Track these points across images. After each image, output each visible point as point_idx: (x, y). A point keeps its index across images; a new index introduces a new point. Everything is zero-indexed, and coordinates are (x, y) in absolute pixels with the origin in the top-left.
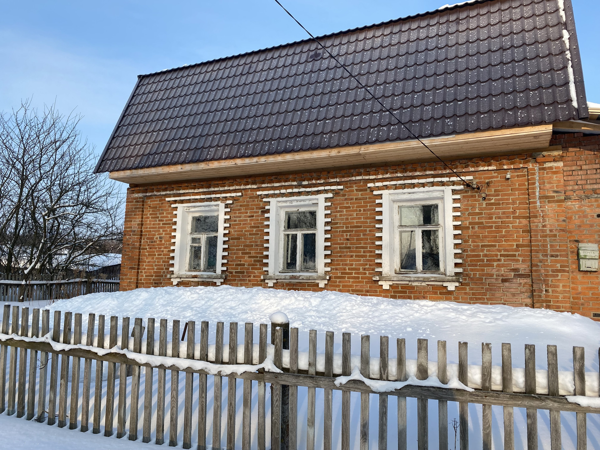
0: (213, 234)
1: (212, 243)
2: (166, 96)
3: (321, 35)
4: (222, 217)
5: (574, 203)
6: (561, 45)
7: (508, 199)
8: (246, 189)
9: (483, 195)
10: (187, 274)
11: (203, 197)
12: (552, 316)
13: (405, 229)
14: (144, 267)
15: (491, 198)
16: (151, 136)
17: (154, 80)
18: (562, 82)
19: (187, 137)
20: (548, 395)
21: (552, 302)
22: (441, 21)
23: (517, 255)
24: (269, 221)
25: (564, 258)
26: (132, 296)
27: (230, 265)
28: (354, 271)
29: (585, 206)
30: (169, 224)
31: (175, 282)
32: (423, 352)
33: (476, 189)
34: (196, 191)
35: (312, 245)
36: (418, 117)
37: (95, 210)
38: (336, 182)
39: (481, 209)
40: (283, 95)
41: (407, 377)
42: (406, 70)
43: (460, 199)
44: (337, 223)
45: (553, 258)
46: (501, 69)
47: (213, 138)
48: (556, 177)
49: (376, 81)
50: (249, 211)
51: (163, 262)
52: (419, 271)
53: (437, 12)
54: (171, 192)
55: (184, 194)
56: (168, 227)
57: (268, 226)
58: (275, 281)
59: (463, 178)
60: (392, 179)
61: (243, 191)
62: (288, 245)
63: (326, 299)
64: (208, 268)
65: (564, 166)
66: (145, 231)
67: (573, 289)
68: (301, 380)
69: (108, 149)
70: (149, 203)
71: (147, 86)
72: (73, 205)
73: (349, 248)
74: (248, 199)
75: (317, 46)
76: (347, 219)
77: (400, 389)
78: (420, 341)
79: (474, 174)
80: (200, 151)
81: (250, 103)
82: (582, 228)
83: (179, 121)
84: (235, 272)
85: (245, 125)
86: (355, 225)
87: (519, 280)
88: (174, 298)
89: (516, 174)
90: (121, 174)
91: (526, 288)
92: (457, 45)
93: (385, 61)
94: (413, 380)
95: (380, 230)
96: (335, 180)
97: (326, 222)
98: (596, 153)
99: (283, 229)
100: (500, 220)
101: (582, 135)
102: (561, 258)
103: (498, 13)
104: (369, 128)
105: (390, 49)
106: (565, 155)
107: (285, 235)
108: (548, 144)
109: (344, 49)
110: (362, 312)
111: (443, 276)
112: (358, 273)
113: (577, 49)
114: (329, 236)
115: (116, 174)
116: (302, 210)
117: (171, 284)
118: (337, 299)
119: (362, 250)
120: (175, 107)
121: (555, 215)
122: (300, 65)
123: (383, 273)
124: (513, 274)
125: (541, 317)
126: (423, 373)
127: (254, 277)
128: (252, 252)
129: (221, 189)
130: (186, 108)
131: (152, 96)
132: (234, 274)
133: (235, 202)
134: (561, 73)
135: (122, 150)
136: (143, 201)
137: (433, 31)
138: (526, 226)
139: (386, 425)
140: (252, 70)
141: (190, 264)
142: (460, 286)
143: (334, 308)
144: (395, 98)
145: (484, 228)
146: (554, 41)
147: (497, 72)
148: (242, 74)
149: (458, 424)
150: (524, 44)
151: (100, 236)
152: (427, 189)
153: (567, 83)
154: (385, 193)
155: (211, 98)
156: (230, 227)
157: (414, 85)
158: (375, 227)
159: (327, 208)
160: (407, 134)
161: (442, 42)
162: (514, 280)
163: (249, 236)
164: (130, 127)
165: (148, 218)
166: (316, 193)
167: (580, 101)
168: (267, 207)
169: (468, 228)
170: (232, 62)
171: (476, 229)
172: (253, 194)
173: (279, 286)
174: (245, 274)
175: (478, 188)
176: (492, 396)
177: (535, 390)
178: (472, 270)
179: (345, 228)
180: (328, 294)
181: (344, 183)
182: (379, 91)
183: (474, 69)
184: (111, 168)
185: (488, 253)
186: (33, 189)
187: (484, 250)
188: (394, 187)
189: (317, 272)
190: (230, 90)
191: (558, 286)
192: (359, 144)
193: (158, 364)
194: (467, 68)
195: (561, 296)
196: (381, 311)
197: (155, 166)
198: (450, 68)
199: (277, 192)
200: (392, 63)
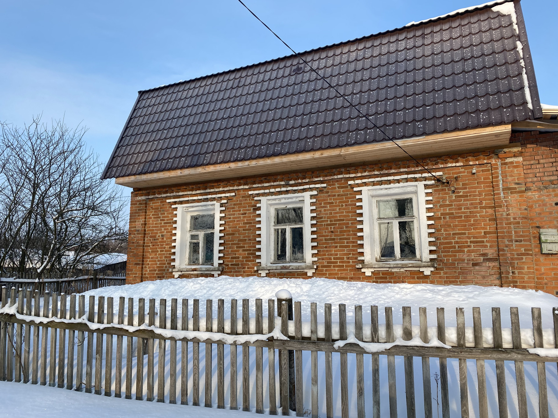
0: (209, 231)
1: (209, 240)
2: (165, 109)
3: (302, 51)
4: (218, 216)
5: (534, 193)
6: (516, 54)
7: (475, 192)
8: (239, 189)
9: (453, 189)
10: (187, 267)
11: (200, 197)
12: (518, 294)
13: (383, 221)
14: (148, 262)
15: (460, 191)
16: (152, 144)
17: (153, 95)
18: (518, 87)
19: (185, 145)
20: (513, 349)
21: (518, 282)
22: (409, 37)
23: (485, 242)
24: (260, 217)
25: (527, 243)
26: (140, 288)
27: (226, 258)
28: (339, 261)
29: (543, 196)
30: (170, 223)
31: (176, 275)
32: (407, 317)
33: (446, 184)
34: (194, 193)
35: (300, 238)
36: (392, 122)
37: (100, 213)
38: (320, 180)
39: (451, 201)
40: (270, 105)
41: (395, 339)
42: (379, 80)
43: (431, 193)
44: (322, 218)
45: (517, 243)
46: (463, 77)
47: (209, 146)
48: (517, 171)
49: (353, 90)
50: (242, 209)
51: (165, 257)
52: (398, 259)
53: (405, 28)
54: (172, 195)
55: (183, 196)
56: (169, 226)
57: (259, 222)
58: (267, 272)
59: (434, 174)
60: (370, 177)
61: (236, 192)
62: (278, 238)
63: (316, 285)
64: (206, 262)
65: (524, 160)
66: (148, 230)
67: (537, 270)
68: (305, 345)
69: (113, 158)
70: (151, 204)
71: (147, 101)
72: (80, 209)
73: (334, 239)
74: (241, 198)
75: (299, 61)
76: (331, 213)
77: (389, 349)
78: (404, 309)
79: (443, 170)
80: (197, 157)
81: (240, 114)
82: (542, 215)
83: (177, 130)
84: (231, 264)
85: (237, 133)
86: (338, 218)
87: (488, 264)
88: (178, 289)
89: (481, 169)
90: (126, 179)
91: (494, 270)
92: (424, 57)
93: (360, 72)
94: (400, 342)
95: (361, 222)
96: (319, 179)
97: (312, 217)
98: (551, 148)
99: (273, 224)
100: (468, 210)
101: (538, 133)
102: (525, 243)
103: (458, 28)
104: (348, 132)
105: (364, 62)
106: (523, 150)
107: (275, 230)
108: (508, 142)
109: (323, 63)
110: (349, 295)
111: (420, 262)
112: (342, 262)
113: (530, 57)
114: (315, 229)
115: (121, 180)
116: (289, 206)
117: (173, 277)
118: (325, 285)
119: (345, 241)
120: (173, 118)
121: (517, 205)
122: (284, 79)
123: (365, 261)
124: (482, 258)
125: (508, 295)
126: (408, 335)
127: (248, 268)
128: (245, 245)
129: (217, 190)
130: (183, 119)
131: (152, 110)
132: (230, 266)
133: (229, 201)
134: (517, 79)
135: (127, 158)
136: (146, 203)
137: (402, 45)
138: (492, 215)
139: (378, 380)
140: (241, 84)
141: (189, 259)
142: (435, 271)
143: (324, 293)
144: (371, 105)
145: (455, 218)
146: (509, 51)
147: (460, 80)
148: (232, 88)
149: (439, 377)
150: (483, 54)
151: (105, 237)
152: (401, 184)
153: (522, 88)
154: (364, 189)
155: (206, 109)
156: (225, 224)
157: (387, 93)
158: (356, 220)
159: (312, 204)
160: (382, 136)
161: (410, 54)
162: (484, 264)
163: (242, 232)
164: (133, 138)
165: (151, 218)
166: (302, 191)
167: (534, 103)
168: (258, 205)
169: (440, 218)
170: (223, 77)
171: (448, 219)
172: (245, 193)
173: (271, 276)
174: (240, 266)
175: (448, 183)
176: (466, 352)
177: (502, 345)
178: (445, 256)
179: (329, 221)
180: (317, 281)
181: (327, 181)
182: (356, 100)
183: (439, 78)
184: (117, 174)
185: (459, 240)
186: (44, 195)
187: (455, 237)
188: (372, 183)
189: (305, 262)
190: (222, 102)
191: (523, 268)
192: (339, 146)
193: (182, 337)
194: (433, 77)
195: (526, 277)
196: (365, 294)
197: (157, 172)
198: (419, 77)
199: (267, 191)
200: (366, 75)
